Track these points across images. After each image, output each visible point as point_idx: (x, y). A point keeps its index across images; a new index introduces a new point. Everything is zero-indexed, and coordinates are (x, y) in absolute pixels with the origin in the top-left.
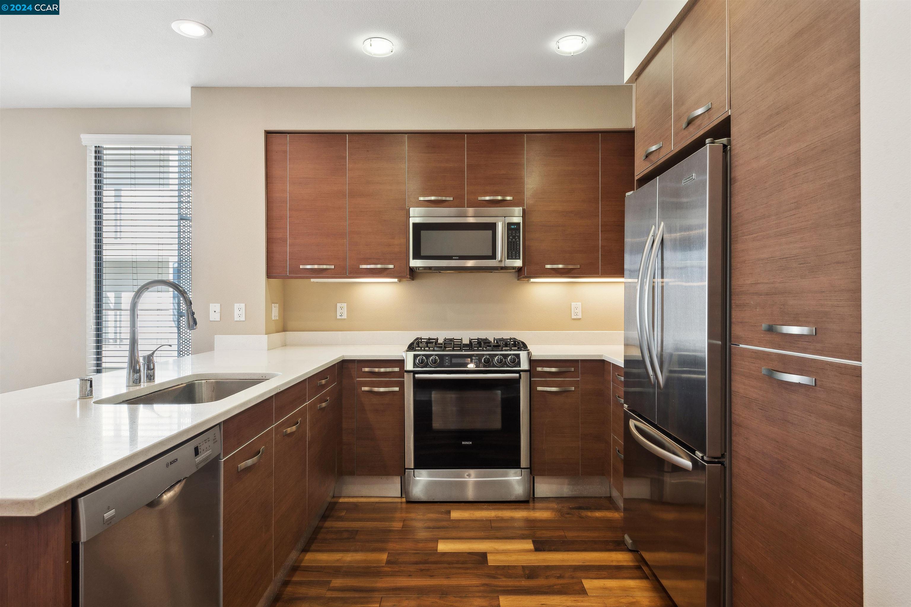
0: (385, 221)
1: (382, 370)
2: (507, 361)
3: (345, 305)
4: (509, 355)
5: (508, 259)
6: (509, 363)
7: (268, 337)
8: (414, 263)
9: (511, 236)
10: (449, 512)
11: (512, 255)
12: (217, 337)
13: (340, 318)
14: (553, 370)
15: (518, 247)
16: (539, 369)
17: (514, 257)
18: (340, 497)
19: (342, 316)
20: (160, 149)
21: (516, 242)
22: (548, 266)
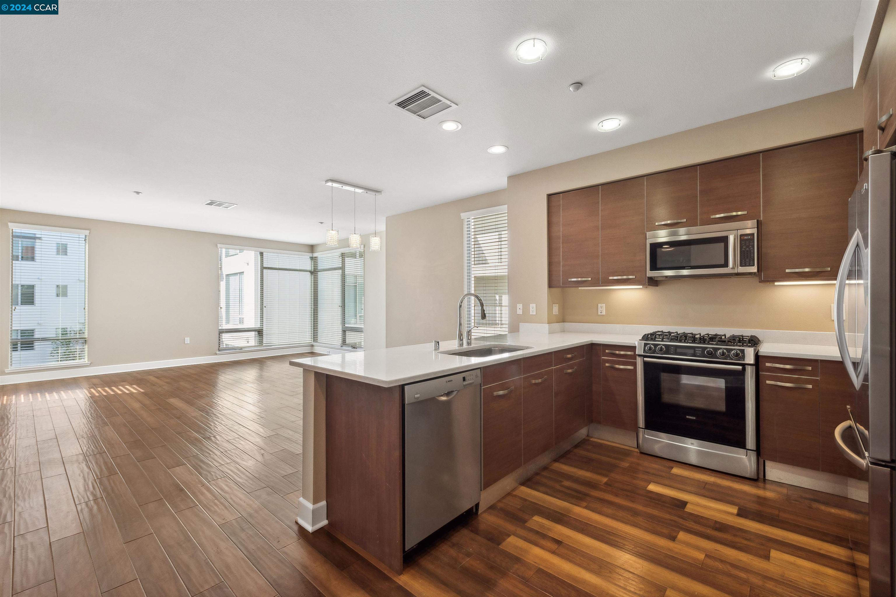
0: (628, 243)
1: (622, 353)
2: (730, 355)
3: (604, 305)
4: (732, 350)
5: (741, 266)
6: (732, 357)
7: (549, 325)
8: (650, 274)
9: (744, 246)
10: (672, 468)
11: (745, 262)
12: (521, 325)
13: (601, 314)
14: (788, 367)
15: (752, 255)
16: (768, 364)
17: (748, 264)
18: (592, 437)
20: (496, 215)
21: (750, 251)
22: (787, 271)
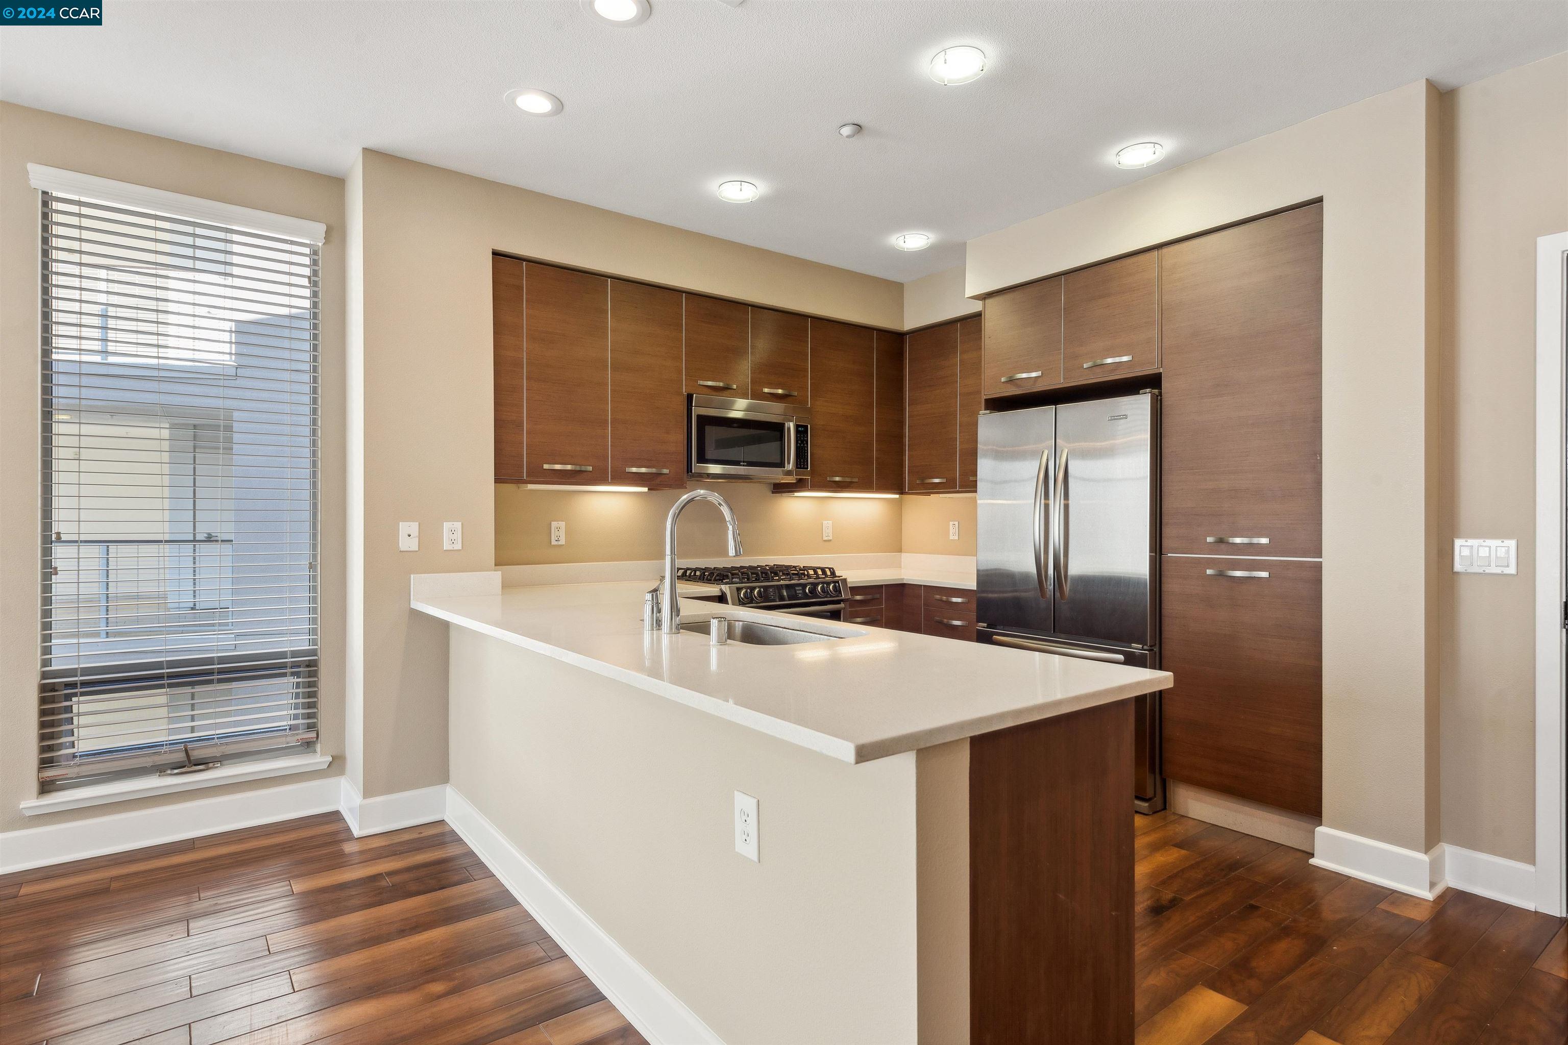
0: (658, 408)
3: (562, 524)
5: (796, 468)
6: (832, 592)
7: (500, 574)
8: (697, 467)
9: (799, 440)
11: (800, 463)
12: (415, 578)
13: (556, 543)
14: (862, 598)
15: (806, 454)
17: (802, 466)
19: (559, 541)
21: (804, 449)
22: (830, 479)
